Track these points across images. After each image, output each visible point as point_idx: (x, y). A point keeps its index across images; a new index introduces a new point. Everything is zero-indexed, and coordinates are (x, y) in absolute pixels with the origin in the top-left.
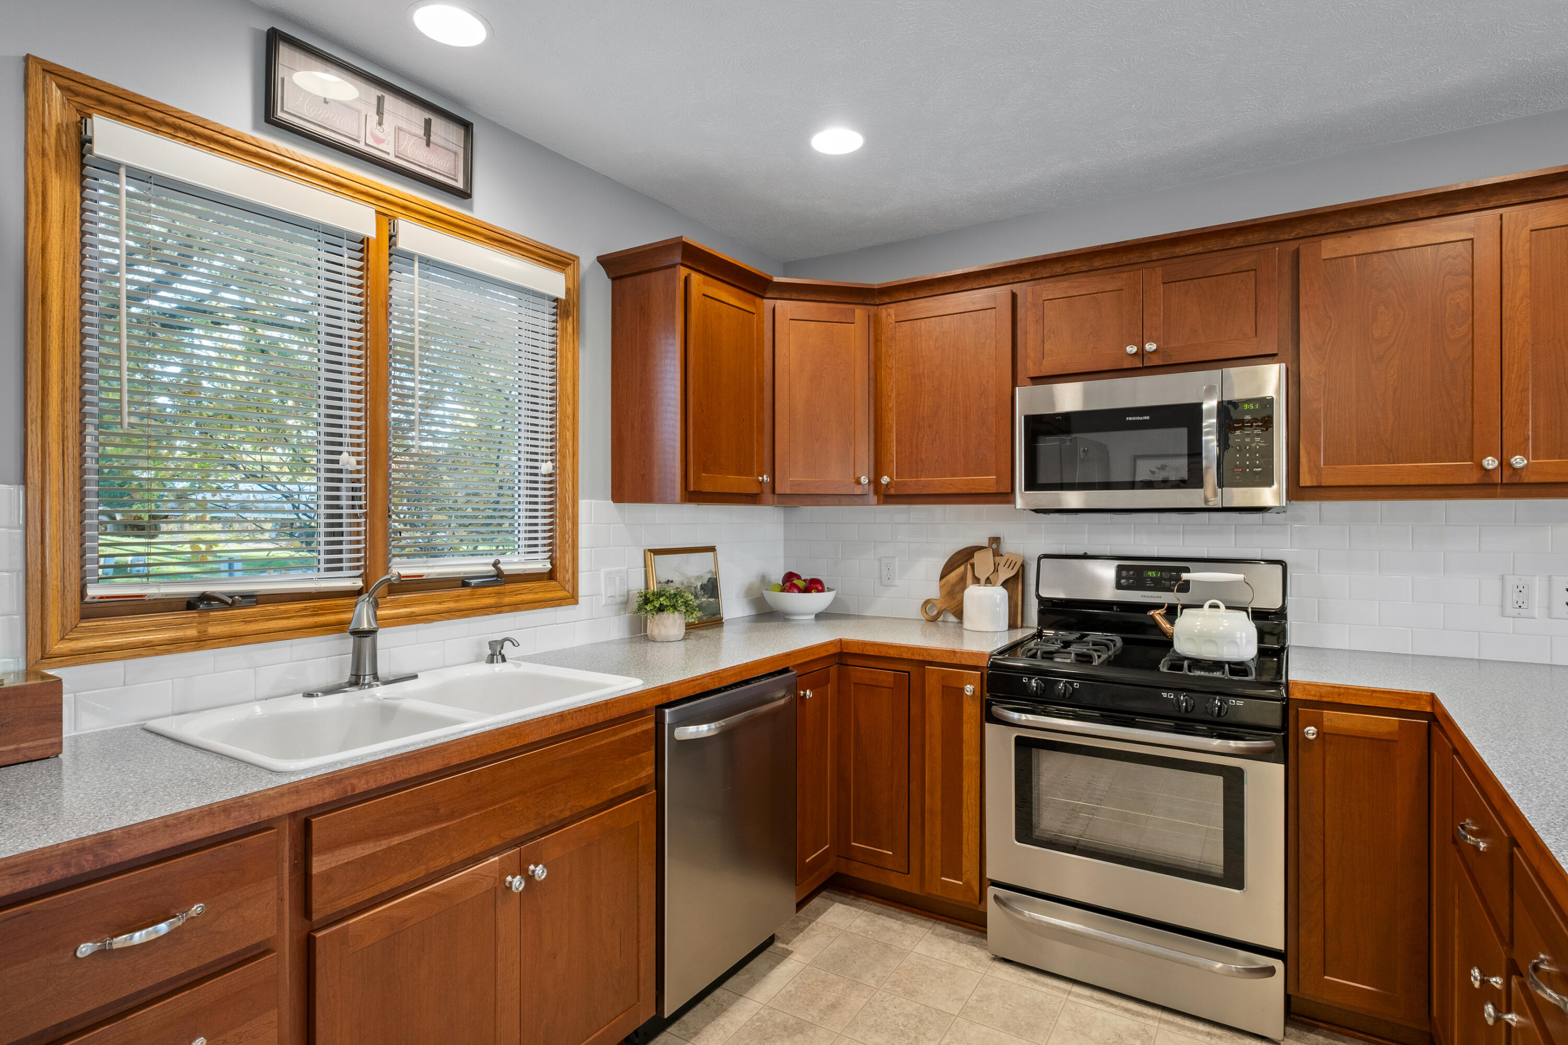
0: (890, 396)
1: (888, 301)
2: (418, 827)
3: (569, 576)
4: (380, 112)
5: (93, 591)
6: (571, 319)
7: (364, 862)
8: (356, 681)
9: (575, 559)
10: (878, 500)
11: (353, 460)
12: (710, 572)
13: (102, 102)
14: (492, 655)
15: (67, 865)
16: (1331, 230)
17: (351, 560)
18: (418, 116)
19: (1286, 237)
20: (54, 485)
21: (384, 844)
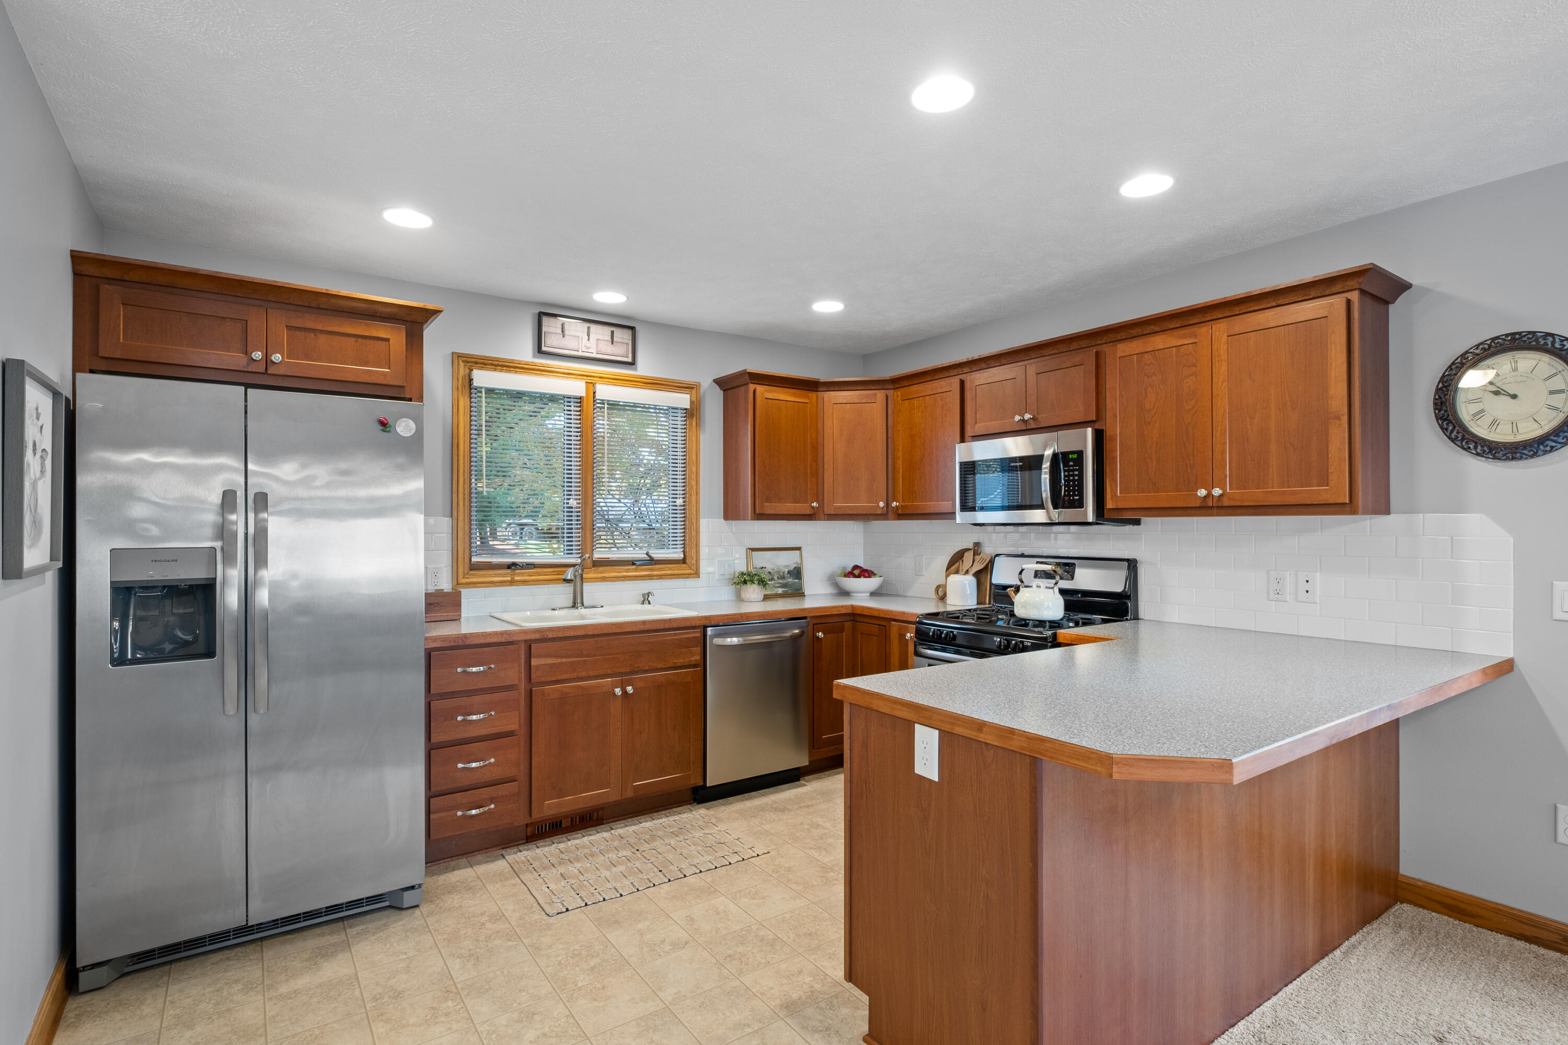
0: (898, 449)
1: (898, 386)
2: (574, 657)
3: (694, 562)
4: (588, 335)
5: (474, 559)
6: (695, 418)
7: (551, 666)
8: (574, 606)
9: (698, 552)
10: (895, 517)
11: (575, 502)
12: (796, 563)
13: (476, 363)
14: (644, 600)
15: (455, 642)
16: (1123, 337)
17: (577, 550)
18: (607, 330)
19: (1100, 342)
20: (461, 518)
21: (559, 660)
